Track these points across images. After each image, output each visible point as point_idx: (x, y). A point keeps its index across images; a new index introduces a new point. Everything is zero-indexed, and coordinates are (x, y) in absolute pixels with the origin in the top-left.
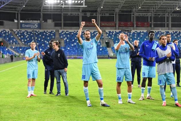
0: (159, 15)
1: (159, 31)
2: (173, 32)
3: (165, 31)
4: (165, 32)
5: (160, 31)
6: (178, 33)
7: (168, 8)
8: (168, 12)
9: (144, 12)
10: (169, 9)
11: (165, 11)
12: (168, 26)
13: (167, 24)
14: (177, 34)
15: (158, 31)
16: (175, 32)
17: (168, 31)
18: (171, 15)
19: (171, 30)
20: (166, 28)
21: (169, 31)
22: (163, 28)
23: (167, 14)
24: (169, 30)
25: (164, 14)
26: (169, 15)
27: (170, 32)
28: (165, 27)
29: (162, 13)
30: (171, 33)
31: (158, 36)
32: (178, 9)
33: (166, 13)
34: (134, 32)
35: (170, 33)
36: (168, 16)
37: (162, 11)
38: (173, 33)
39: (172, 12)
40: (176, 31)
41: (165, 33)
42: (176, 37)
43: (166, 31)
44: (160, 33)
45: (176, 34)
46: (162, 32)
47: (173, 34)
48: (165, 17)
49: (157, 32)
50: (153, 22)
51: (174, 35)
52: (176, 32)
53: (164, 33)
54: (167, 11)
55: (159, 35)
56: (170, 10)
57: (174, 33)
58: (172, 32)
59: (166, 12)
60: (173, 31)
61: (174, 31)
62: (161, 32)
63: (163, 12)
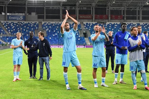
0: (131, 9)
1: (131, 23)
2: (144, 24)
3: (137, 23)
4: (136, 24)
5: (132, 23)
6: (148, 25)
7: (139, 2)
8: (139, 6)
9: (117, 7)
10: (140, 3)
11: (136, 5)
12: (139, 19)
13: (138, 16)
14: (147, 26)
15: (130, 23)
16: (145, 24)
17: (139, 23)
18: (142, 9)
19: (142, 22)
20: (137, 20)
21: (140, 23)
22: (135, 21)
23: (138, 8)
24: (140, 22)
25: (136, 8)
26: (140, 9)
27: (140, 24)
28: (136, 19)
29: (134, 7)
30: (142, 25)
31: (130, 28)
32: (148, 4)
33: (137, 7)
34: (109, 24)
35: (141, 25)
36: (139, 10)
37: (134, 5)
38: (143, 25)
39: (143, 6)
40: (146, 23)
41: (136, 25)
42: (146, 29)
43: (138, 23)
44: (132, 25)
45: (146, 26)
46: (133, 24)
47: (144, 26)
48: (136, 10)
49: (129, 24)
50: (125, 15)
51: (144, 27)
52: (146, 24)
53: (135, 25)
54: (138, 5)
55: (131, 27)
56: (141, 4)
57: (145, 25)
58: (143, 24)
59: (137, 6)
60: (143, 23)
61: (144, 23)
62: (132, 24)
63: (134, 6)
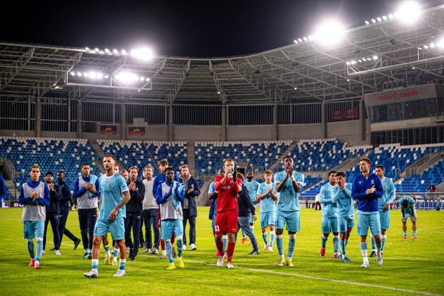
0: (12, 99)
1: (11, 138)
2: (46, 141)
3: (27, 138)
4: (25, 142)
5: (14, 138)
6: (57, 145)
7: (33, 82)
8: (34, 93)
10: (36, 85)
11: (27, 90)
13: (31, 121)
14: (55, 146)
15: (8, 138)
16: (49, 142)
17: (33, 139)
18: (42, 101)
19: (41, 136)
20: (29, 131)
21: (36, 139)
22: (22, 132)
23: (33, 97)
24: (36, 136)
25: (26, 96)
26: (36, 100)
27: (37, 141)
28: (27, 129)
29: (20, 94)
30: (41, 143)
31: (8, 152)
32: (57, 88)
33: (29, 96)
35: (39, 144)
36: (35, 103)
37: (21, 89)
38: (45, 144)
39: (45, 92)
40: (54, 139)
41: (26, 144)
42: (51, 155)
43: (30, 139)
44: (14, 143)
45: (53, 147)
46: (18, 141)
47: (46, 147)
48: (27, 104)
49: (6, 141)
51: (48, 149)
52: (53, 143)
53: (23, 143)
54: (32, 91)
55: (10, 148)
56: (39, 87)
57: (49, 145)
58: (43, 142)
59: (29, 92)
60: (45, 139)
61: (48, 139)
62: (15, 141)
63: (22, 92)
